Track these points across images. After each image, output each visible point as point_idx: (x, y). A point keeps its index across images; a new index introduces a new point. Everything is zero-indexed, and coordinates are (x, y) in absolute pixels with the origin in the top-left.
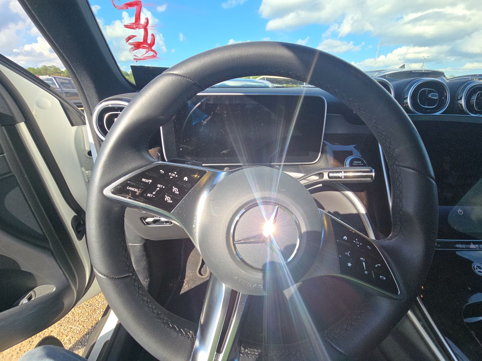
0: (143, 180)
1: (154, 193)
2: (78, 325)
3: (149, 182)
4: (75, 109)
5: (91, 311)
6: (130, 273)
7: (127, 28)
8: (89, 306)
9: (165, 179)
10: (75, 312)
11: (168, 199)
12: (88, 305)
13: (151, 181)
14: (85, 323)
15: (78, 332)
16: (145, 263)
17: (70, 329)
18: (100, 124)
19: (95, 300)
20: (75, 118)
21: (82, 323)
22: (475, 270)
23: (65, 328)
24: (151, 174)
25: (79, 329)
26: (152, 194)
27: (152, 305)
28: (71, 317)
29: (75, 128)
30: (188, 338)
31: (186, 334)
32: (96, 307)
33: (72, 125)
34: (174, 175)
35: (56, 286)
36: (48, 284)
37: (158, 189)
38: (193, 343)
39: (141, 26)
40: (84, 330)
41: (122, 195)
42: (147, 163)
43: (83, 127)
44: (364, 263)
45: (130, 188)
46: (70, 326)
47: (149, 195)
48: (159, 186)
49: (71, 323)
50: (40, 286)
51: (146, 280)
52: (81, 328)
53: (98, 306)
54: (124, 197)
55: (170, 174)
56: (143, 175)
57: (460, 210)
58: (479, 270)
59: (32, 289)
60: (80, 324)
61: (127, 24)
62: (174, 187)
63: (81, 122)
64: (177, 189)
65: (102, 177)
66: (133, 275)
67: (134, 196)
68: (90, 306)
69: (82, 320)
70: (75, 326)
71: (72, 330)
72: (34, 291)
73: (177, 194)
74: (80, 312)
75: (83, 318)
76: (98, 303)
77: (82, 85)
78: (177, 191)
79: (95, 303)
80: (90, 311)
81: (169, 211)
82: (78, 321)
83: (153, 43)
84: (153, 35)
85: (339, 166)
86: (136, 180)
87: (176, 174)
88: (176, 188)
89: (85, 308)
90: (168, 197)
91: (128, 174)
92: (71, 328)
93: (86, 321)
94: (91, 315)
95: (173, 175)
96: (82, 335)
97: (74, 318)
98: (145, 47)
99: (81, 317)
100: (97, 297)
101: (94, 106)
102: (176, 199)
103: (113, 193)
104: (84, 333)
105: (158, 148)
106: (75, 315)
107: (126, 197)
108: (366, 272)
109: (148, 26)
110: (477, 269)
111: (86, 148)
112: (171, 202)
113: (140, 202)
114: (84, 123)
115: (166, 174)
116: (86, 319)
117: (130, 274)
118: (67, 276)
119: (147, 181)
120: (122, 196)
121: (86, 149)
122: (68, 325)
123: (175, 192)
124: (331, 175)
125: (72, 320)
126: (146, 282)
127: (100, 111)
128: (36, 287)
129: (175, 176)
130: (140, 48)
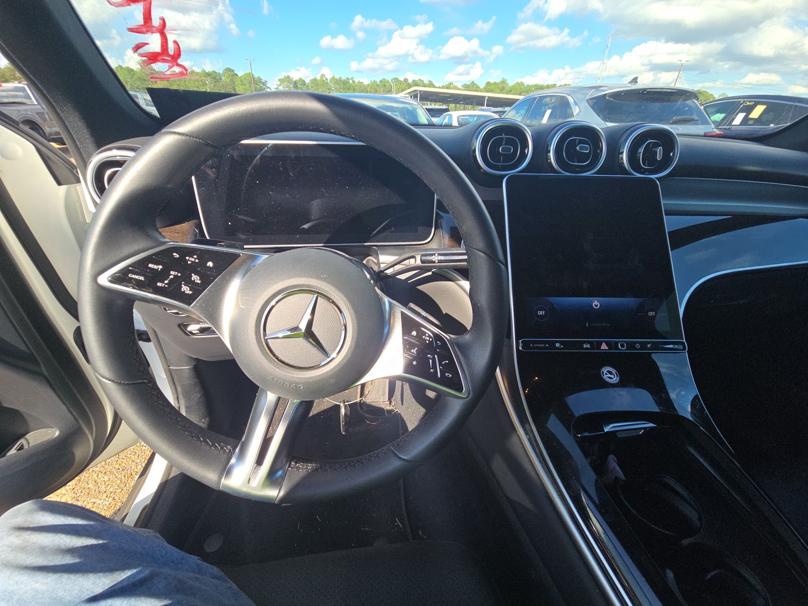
0: (150, 265)
1: (166, 282)
2: (104, 498)
3: (158, 268)
4: (60, 158)
5: (125, 477)
6: (146, 379)
7: (132, 32)
8: (121, 469)
9: (180, 265)
10: (99, 480)
11: (186, 289)
12: (119, 469)
13: (160, 267)
14: (117, 494)
15: (105, 508)
16: (199, 395)
17: (92, 504)
18: (100, 186)
19: (130, 462)
20: (63, 172)
21: (112, 495)
22: (603, 375)
23: (85, 503)
24: (161, 258)
25: (106, 503)
26: (164, 283)
27: (176, 417)
28: (92, 487)
29: (63, 188)
30: (224, 452)
31: (222, 448)
32: (132, 471)
33: (59, 184)
34: (193, 260)
35: (59, 428)
36: (47, 428)
37: (172, 277)
38: (229, 459)
39: (154, 29)
40: (116, 504)
41: (123, 284)
42: (155, 245)
43: (77, 186)
44: (431, 361)
45: (133, 276)
46: (93, 500)
47: (159, 284)
48: (172, 273)
49: (93, 496)
50: (33, 431)
51: (203, 420)
52: (110, 502)
53: (136, 470)
54: (126, 287)
55: (187, 258)
56: (149, 259)
57: (596, 303)
58: (610, 376)
59: (22, 436)
60: (109, 495)
61: (132, 27)
62: (193, 275)
63: (74, 180)
64: (198, 277)
65: (94, 261)
66: (149, 382)
67: (139, 285)
68: (122, 471)
69: (112, 490)
70: (101, 500)
71: (95, 505)
72: (26, 438)
73: (198, 283)
74: (106, 478)
75: (112, 488)
76: (136, 464)
77: (66, 123)
78: (199, 279)
79: (131, 466)
80: (123, 477)
81: (189, 304)
82: (105, 492)
83: (178, 54)
84: (175, 42)
85: (454, 247)
86: (141, 266)
87: (196, 259)
88: (196, 276)
89: (115, 473)
90: (186, 287)
91: (129, 258)
92: (95, 503)
93: (117, 491)
94: (125, 483)
95: (190, 260)
96: (113, 511)
97: (98, 488)
98: (167, 60)
99: (109, 486)
100: (133, 456)
101: (90, 156)
102: (197, 290)
103: (111, 281)
104: (115, 508)
105: (195, 221)
106: (99, 484)
107: (129, 287)
108: (431, 370)
109: (166, 29)
110: (606, 374)
111: (87, 220)
112: (191, 292)
113: (149, 292)
114: (78, 181)
115: (182, 258)
116: (117, 489)
117: (144, 381)
118: (74, 413)
119: (156, 267)
120: (123, 286)
121: (87, 222)
122: (89, 499)
123: (195, 280)
124: (424, 258)
125: (95, 491)
126: (204, 423)
127: (97, 166)
128: (28, 433)
129: (195, 260)
130: (159, 61)
